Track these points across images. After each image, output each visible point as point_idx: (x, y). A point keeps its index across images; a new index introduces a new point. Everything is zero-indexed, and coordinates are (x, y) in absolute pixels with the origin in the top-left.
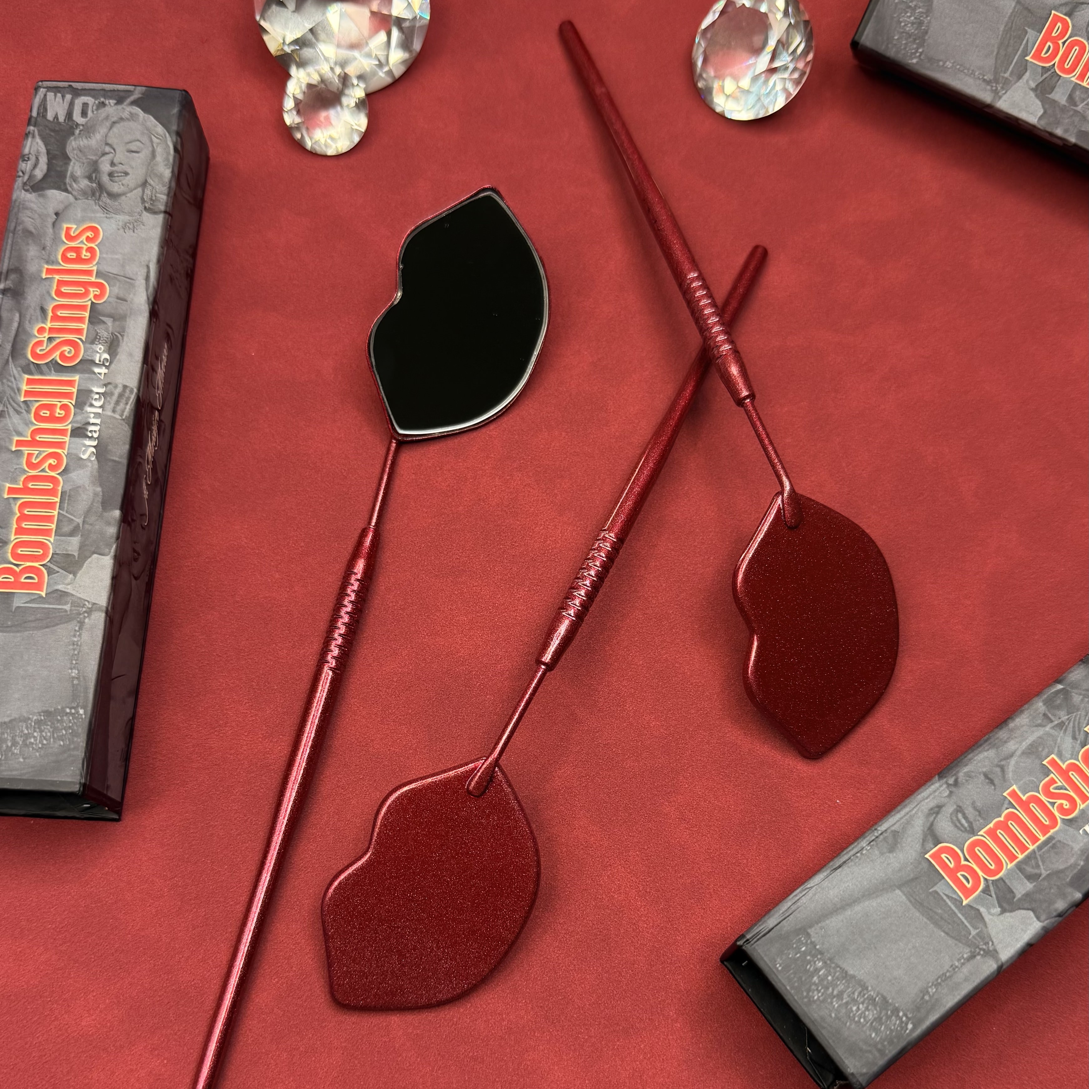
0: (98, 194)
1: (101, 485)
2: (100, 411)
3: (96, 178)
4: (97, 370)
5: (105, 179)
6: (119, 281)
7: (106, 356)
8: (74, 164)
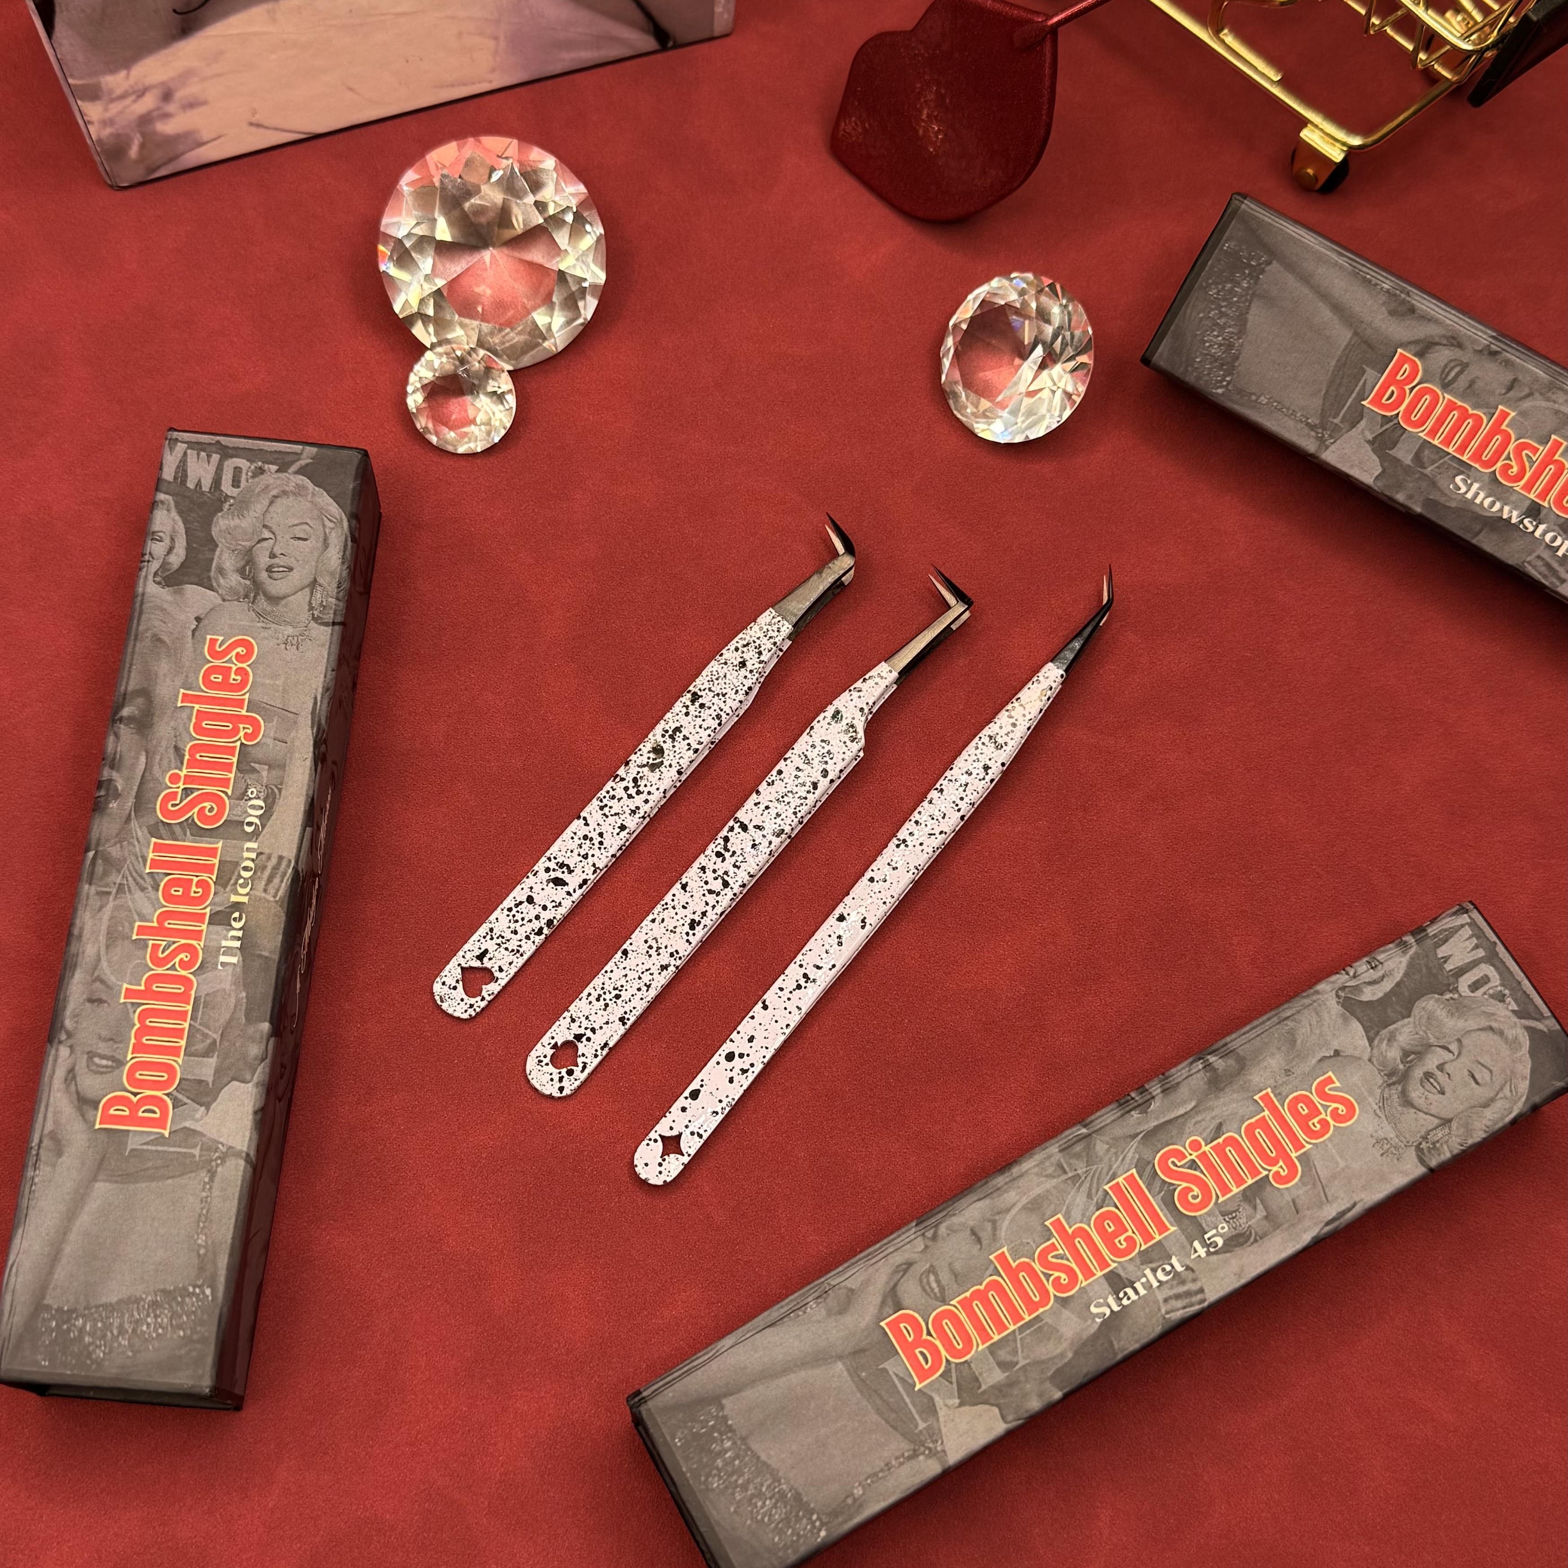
0: (1394, 1079)
1: (1076, 1353)
2: (1155, 1284)
3: (1411, 1061)
4: (1196, 1244)
5: (1418, 1073)
6: (1314, 1184)
7: (1220, 1242)
8: (1409, 1023)
